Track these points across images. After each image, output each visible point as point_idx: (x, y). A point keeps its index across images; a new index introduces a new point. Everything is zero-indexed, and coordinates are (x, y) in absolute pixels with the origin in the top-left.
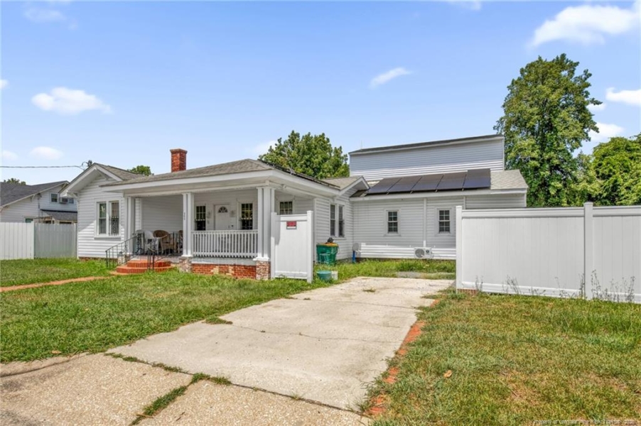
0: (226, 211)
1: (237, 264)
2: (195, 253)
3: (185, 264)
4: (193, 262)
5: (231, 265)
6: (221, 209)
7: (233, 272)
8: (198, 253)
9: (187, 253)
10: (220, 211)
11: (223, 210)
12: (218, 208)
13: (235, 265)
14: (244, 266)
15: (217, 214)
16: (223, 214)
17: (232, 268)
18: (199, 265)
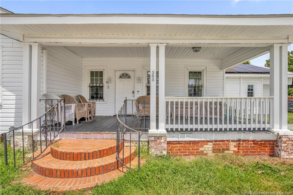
0: (129, 77)
1: (242, 139)
2: (170, 126)
3: (160, 143)
4: (169, 139)
5: (233, 141)
6: (123, 75)
7: (236, 149)
8: (174, 126)
9: (157, 127)
10: (121, 77)
11: (125, 76)
12: (119, 74)
13: (239, 140)
14: (254, 141)
15: (118, 80)
16: (126, 81)
17: (235, 144)
18: (179, 142)
